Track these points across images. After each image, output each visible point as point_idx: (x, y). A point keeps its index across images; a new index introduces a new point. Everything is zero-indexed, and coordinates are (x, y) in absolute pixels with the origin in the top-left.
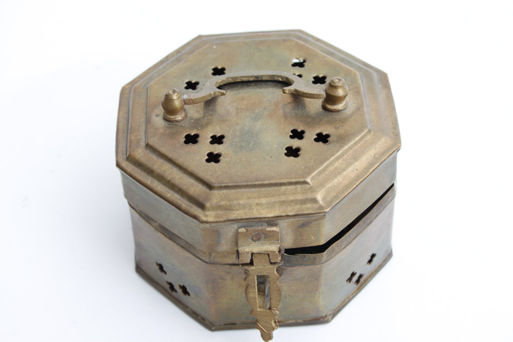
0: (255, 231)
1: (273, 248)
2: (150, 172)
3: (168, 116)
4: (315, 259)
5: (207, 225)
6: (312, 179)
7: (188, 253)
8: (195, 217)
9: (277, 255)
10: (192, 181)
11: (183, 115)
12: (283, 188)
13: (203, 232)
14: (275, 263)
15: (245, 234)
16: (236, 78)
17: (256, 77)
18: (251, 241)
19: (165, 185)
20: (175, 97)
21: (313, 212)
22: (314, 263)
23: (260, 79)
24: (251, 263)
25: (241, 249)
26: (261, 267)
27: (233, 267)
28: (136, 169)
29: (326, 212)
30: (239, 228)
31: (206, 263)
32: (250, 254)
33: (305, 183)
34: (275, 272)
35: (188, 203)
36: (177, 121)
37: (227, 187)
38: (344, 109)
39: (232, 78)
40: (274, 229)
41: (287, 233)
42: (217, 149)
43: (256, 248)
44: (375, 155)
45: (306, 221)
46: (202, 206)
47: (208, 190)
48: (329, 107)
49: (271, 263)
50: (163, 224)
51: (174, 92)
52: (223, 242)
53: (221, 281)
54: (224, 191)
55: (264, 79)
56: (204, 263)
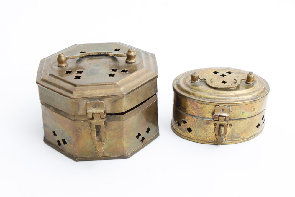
0: (94, 102)
1: (102, 111)
2: (50, 83)
3: (60, 65)
4: (120, 118)
5: (74, 100)
6: (119, 83)
7: (65, 118)
8: (68, 97)
9: (103, 113)
10: (68, 85)
11: (66, 64)
12: (106, 86)
13: (72, 104)
14: (103, 118)
15: (90, 104)
16: (90, 53)
17: (98, 53)
18: (92, 108)
19: (56, 87)
20: (62, 55)
21: (118, 94)
22: (119, 120)
23: (100, 54)
24: (93, 118)
25: (88, 111)
26: (97, 121)
27: (85, 122)
28: (45, 83)
29: (124, 94)
30: (87, 101)
31: (73, 120)
32: (92, 113)
33: (116, 84)
34: (103, 124)
35: (66, 92)
36: (63, 67)
37: (82, 86)
38: (135, 62)
39: (88, 53)
40: (102, 102)
41: (108, 105)
42: (79, 75)
43: (94, 110)
44: (147, 77)
45: (116, 99)
46: (71, 92)
47: (74, 87)
48: (128, 61)
49: (101, 118)
50: (55, 107)
51: (62, 53)
52: (80, 109)
53: (79, 131)
54: (81, 87)
55: (102, 54)
56: (72, 121)
